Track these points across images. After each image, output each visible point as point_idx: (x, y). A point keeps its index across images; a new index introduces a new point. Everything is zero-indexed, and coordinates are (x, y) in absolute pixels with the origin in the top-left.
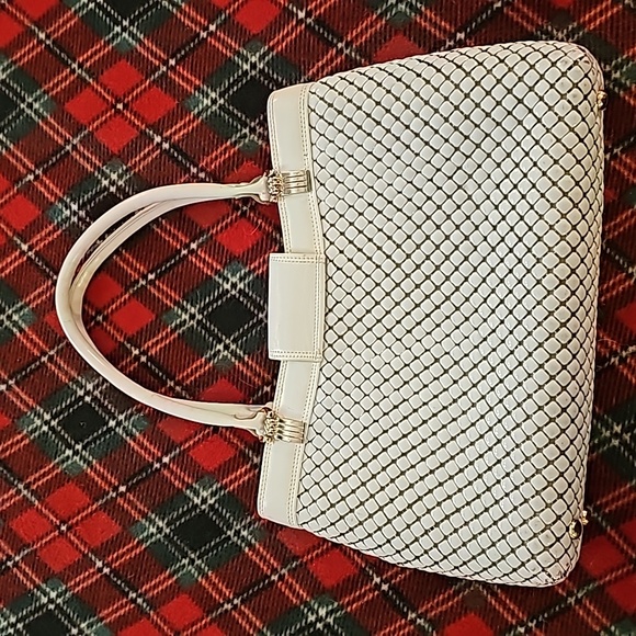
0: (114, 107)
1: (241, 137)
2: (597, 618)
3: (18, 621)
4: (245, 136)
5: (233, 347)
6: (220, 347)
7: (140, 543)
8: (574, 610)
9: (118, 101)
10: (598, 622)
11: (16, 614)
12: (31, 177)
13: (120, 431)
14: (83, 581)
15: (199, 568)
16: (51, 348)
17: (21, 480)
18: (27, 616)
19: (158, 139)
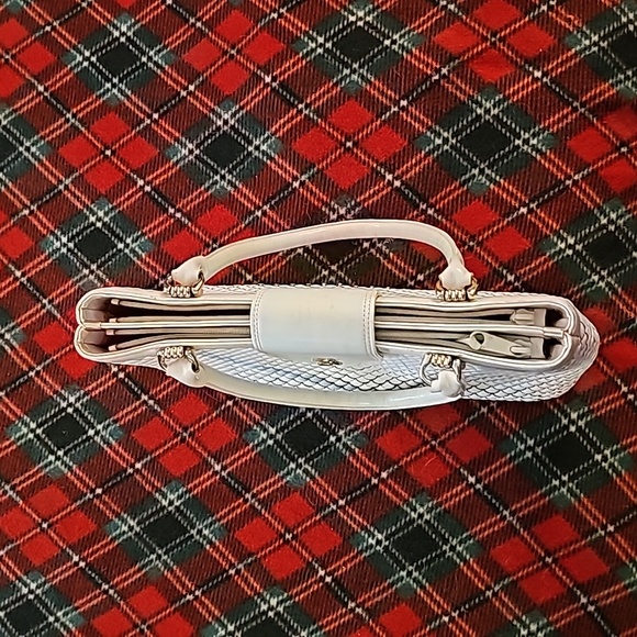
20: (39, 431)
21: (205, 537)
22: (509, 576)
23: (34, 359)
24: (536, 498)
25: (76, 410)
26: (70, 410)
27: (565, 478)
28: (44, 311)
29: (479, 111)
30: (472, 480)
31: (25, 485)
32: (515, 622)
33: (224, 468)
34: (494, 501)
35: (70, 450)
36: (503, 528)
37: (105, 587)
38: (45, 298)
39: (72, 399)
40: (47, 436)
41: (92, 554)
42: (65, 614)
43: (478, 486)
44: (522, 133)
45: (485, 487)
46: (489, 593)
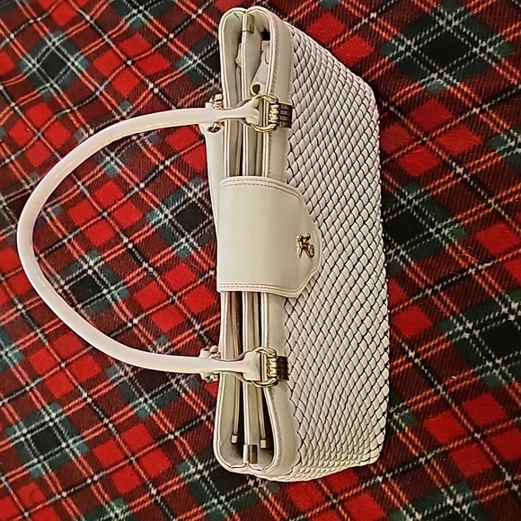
0: (125, 63)
1: (208, 86)
2: (441, 477)
3: (28, 432)
4: (211, 85)
5: (191, 240)
6: (183, 240)
7: (112, 382)
8: (424, 468)
9: (129, 59)
10: (441, 480)
11: (27, 427)
12: (68, 111)
13: (108, 297)
14: (75, 406)
15: (150, 406)
16: (70, 233)
17: (39, 326)
18: (34, 430)
19: (151, 86)
20: (66, 288)
21: (181, 386)
22: (441, 446)
23: (67, 228)
24: (468, 376)
25: (94, 272)
26: (90, 272)
27: (499, 361)
28: (78, 191)
29: (441, 23)
30: (411, 354)
31: (51, 330)
32: (443, 490)
33: (202, 328)
34: (430, 375)
35: (86, 304)
36: (436, 401)
37: (106, 421)
38: (79, 180)
39: (92, 263)
40: (72, 292)
41: (97, 392)
42: (74, 442)
43: (416, 361)
44: (480, 41)
45: (423, 361)
46: (422, 460)
